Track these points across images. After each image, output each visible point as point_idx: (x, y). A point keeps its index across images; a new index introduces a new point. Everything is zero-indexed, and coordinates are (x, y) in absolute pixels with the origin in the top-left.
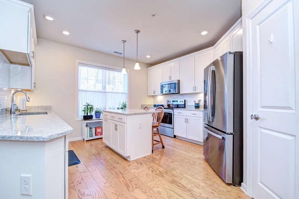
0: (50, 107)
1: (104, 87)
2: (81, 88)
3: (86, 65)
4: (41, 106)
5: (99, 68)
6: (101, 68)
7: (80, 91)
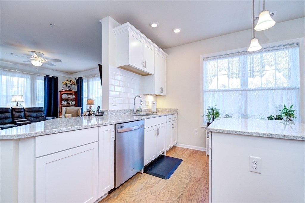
0: (178, 109)
1: (244, 83)
2: (207, 89)
3: (213, 58)
4: (171, 109)
5: (232, 57)
6: (236, 56)
7: (205, 91)
